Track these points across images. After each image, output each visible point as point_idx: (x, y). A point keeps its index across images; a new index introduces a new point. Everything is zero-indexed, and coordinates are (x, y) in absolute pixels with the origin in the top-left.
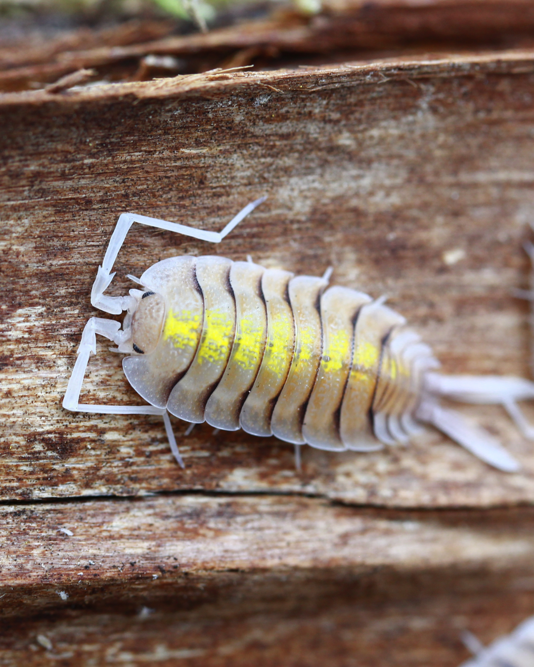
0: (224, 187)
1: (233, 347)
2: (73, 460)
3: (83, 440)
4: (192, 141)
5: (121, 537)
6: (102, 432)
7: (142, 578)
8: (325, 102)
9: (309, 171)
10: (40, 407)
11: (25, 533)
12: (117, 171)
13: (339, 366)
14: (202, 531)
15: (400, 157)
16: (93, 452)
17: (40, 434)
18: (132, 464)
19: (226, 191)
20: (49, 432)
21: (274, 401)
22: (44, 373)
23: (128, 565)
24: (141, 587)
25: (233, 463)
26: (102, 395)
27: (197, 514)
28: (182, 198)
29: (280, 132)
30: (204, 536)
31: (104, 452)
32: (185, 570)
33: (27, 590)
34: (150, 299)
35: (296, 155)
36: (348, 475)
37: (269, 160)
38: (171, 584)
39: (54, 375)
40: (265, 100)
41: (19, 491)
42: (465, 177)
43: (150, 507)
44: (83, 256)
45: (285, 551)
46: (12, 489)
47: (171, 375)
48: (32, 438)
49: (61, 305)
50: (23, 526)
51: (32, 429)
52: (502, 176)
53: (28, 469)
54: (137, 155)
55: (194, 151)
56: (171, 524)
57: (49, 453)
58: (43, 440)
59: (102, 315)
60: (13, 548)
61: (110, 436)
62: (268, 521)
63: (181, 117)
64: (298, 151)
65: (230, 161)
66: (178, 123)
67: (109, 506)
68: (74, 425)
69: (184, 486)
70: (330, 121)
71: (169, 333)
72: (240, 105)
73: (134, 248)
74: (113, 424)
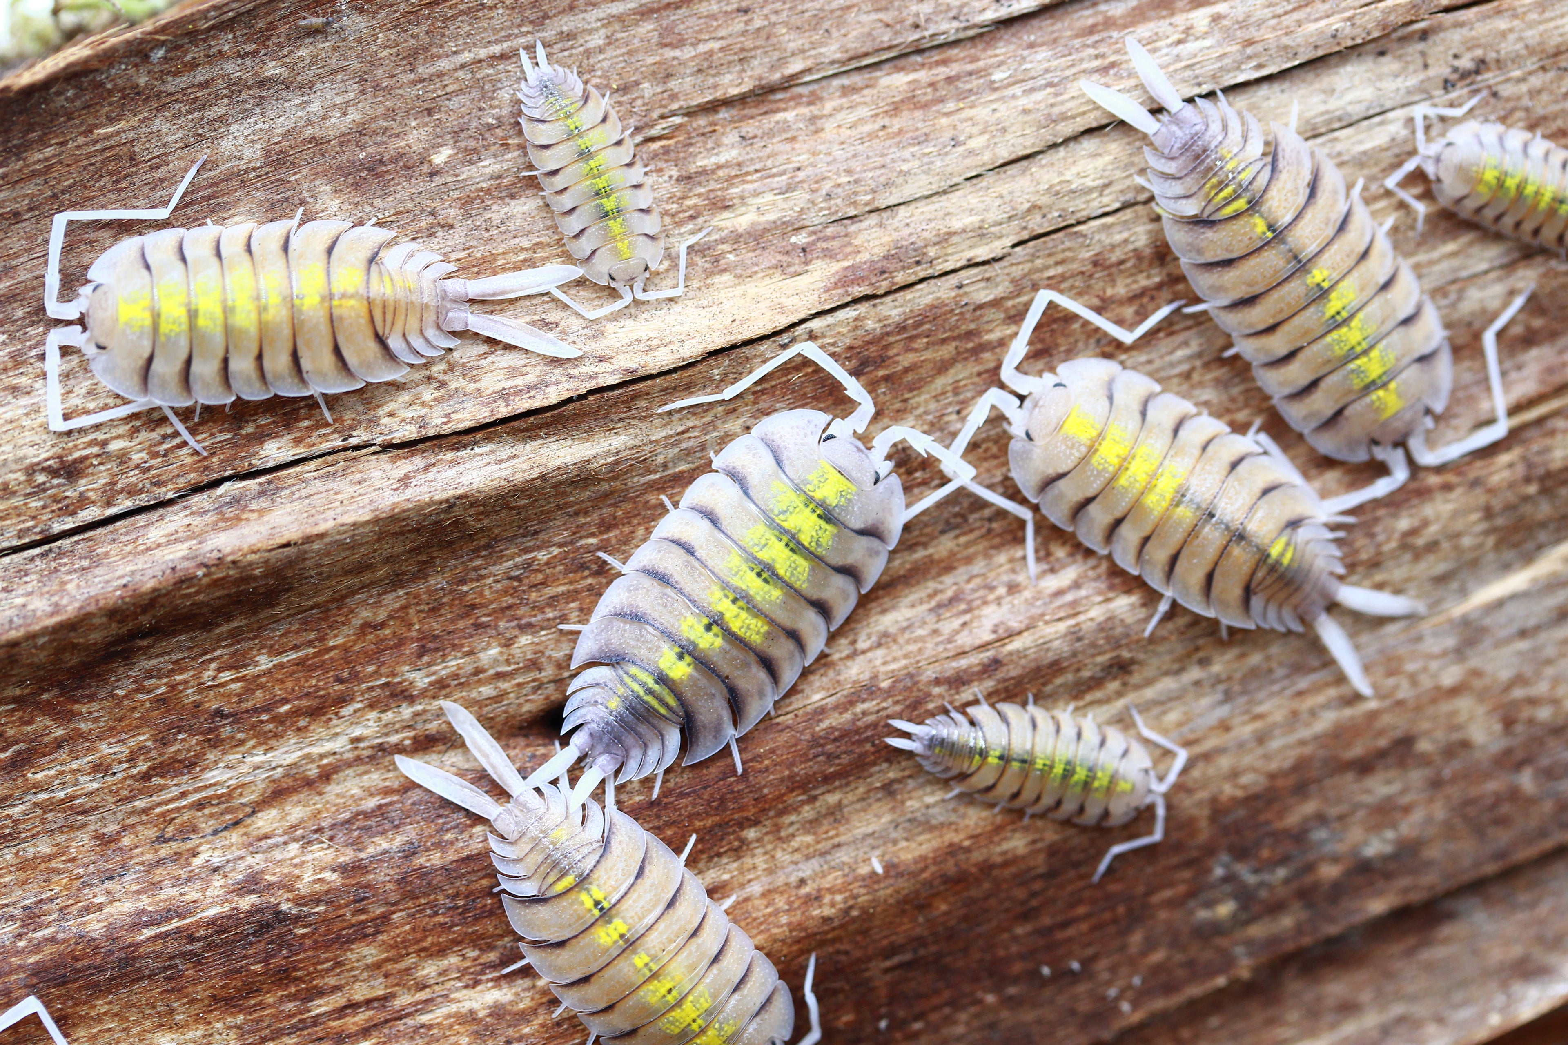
0: (159, 157)
1: (193, 315)
2: (83, 482)
3: (86, 458)
4: (103, 119)
5: (159, 545)
6: (104, 443)
7: (187, 580)
8: (230, 36)
9: (246, 114)
10: (29, 437)
11: (56, 570)
12: (34, 174)
13: (316, 299)
14: (244, 516)
15: (343, 69)
16: (102, 468)
17: (38, 464)
18: (149, 469)
19: (162, 160)
20: (48, 460)
21: (260, 357)
22: (24, 401)
23: (168, 571)
24: (192, 590)
25: (260, 437)
26: (91, 406)
27: (236, 501)
28: (117, 182)
29: (196, 82)
30: (247, 520)
31: (114, 464)
32: (230, 558)
33: (70, 626)
34: (99, 291)
35: (226, 100)
36: (391, 415)
37: (197, 114)
38: (223, 578)
39: (35, 400)
40: (161, 53)
41: (38, 530)
42: (424, 70)
43: (185, 508)
44: (30, 271)
45: (339, 511)
46: (28, 529)
47: (141, 362)
48: (31, 471)
49: (22, 327)
50: (53, 564)
51: (28, 461)
52: (466, 57)
53: (40, 504)
54: (49, 151)
55: (110, 130)
56: (209, 518)
57: (55, 482)
58: (43, 469)
59: (58, 322)
60: (46, 589)
61: (114, 446)
62: (318, 486)
63: (77, 97)
64: (225, 96)
65: (155, 129)
66: (78, 104)
67: (141, 519)
68: (71, 445)
69: (214, 476)
70: (247, 54)
71: (123, 319)
72: (136, 65)
73: (84, 247)
74: (114, 432)
